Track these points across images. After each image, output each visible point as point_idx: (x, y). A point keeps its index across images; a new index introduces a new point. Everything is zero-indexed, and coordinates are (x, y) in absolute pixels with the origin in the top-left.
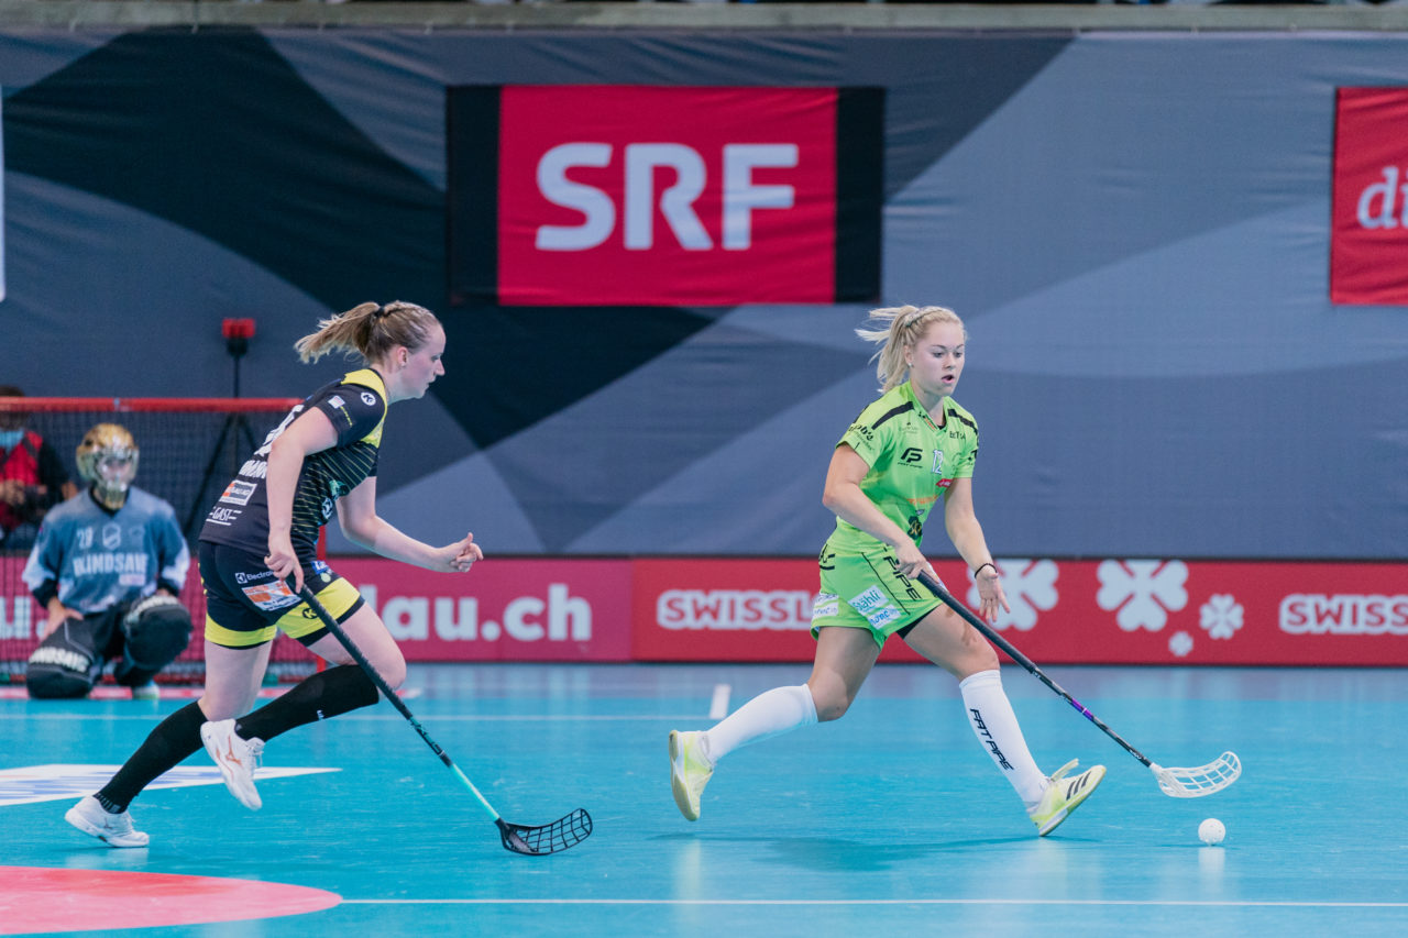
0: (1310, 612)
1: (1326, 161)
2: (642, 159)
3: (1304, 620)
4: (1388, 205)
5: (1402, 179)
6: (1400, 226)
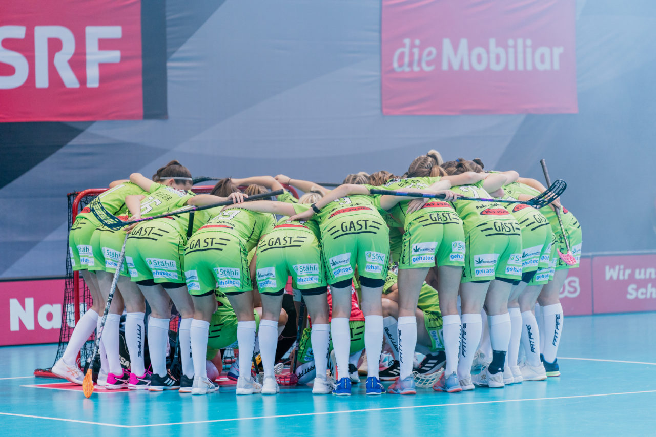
1: (378, 35)
2: (42, 34)
4: (406, 60)
5: (413, 46)
6: (412, 71)
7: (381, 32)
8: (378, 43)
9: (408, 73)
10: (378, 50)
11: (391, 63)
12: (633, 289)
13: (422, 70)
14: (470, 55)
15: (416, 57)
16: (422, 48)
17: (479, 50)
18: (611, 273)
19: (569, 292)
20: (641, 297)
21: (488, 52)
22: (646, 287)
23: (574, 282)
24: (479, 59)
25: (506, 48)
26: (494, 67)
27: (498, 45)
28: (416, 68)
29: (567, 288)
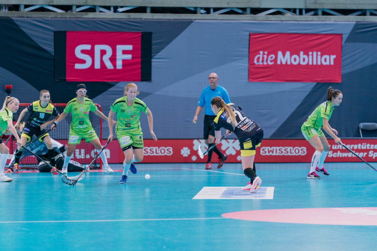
0: (267, 150)
1: (247, 50)
2: (98, 48)
3: (266, 152)
4: (261, 60)
5: (264, 54)
6: (263, 64)
7: (249, 48)
8: (247, 53)
9: (261, 65)
10: (247, 56)
11: (253, 61)
12: (331, 153)
13: (268, 64)
14: (291, 58)
15: (265, 59)
16: (268, 55)
17: (295, 56)
19: (301, 153)
20: (334, 156)
21: (299, 57)
22: (337, 152)
23: (304, 149)
24: (295, 60)
25: (308, 55)
26: (302, 63)
27: (304, 54)
28: (265, 63)
29: (300, 151)
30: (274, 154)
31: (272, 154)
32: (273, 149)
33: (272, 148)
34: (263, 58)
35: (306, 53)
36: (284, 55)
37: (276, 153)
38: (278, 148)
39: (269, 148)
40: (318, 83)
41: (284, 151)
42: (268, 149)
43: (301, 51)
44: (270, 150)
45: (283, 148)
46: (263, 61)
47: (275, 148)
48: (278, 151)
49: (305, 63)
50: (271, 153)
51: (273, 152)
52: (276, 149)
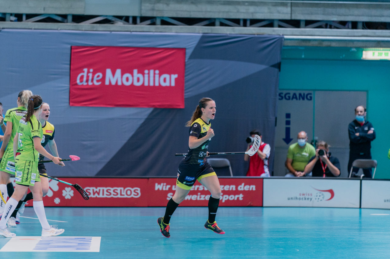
0: (91, 192)
1: (68, 66)
4: (85, 79)
5: (88, 72)
6: (88, 85)
7: (70, 65)
8: (68, 71)
9: (85, 86)
10: (68, 74)
11: (76, 81)
12: (171, 195)
13: (93, 84)
14: (122, 77)
15: (90, 78)
16: (94, 73)
17: (127, 75)
18: (158, 187)
19: (134, 195)
21: (133, 76)
23: (137, 190)
24: (127, 79)
25: (143, 74)
26: (136, 84)
27: (139, 72)
28: (90, 83)
29: (133, 193)
30: (101, 196)
31: (98, 196)
32: (100, 190)
33: (99, 188)
34: (88, 77)
35: (141, 72)
36: (114, 73)
37: (103, 194)
38: (105, 189)
39: (94, 188)
40: (156, 108)
41: (112, 193)
42: (93, 190)
43: (135, 68)
44: (95, 191)
45: (112, 189)
46: (87, 81)
47: (101, 189)
48: (105, 193)
49: (140, 84)
50: (96, 195)
51: (99, 194)
52: (103, 190)
